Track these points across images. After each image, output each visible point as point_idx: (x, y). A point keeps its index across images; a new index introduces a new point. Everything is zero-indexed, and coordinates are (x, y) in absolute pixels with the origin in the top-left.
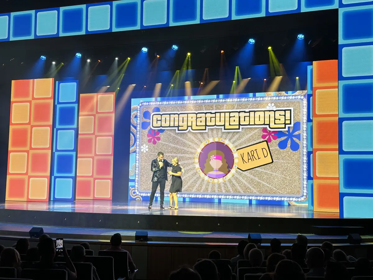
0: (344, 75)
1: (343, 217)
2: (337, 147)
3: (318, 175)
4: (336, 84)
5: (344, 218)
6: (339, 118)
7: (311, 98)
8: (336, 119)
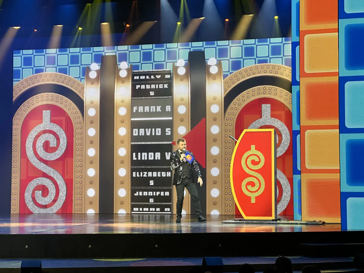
0: (347, 10)
1: (347, 229)
2: (336, 122)
3: (308, 167)
4: (334, 26)
5: (348, 231)
6: (340, 78)
7: (298, 48)
8: (336, 79)
